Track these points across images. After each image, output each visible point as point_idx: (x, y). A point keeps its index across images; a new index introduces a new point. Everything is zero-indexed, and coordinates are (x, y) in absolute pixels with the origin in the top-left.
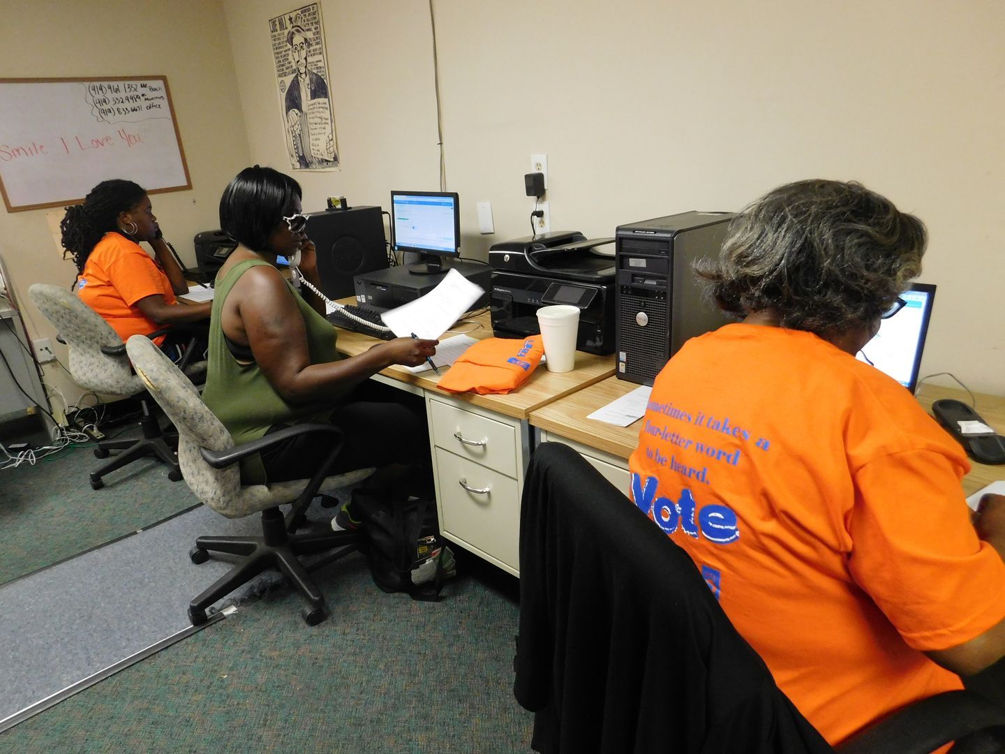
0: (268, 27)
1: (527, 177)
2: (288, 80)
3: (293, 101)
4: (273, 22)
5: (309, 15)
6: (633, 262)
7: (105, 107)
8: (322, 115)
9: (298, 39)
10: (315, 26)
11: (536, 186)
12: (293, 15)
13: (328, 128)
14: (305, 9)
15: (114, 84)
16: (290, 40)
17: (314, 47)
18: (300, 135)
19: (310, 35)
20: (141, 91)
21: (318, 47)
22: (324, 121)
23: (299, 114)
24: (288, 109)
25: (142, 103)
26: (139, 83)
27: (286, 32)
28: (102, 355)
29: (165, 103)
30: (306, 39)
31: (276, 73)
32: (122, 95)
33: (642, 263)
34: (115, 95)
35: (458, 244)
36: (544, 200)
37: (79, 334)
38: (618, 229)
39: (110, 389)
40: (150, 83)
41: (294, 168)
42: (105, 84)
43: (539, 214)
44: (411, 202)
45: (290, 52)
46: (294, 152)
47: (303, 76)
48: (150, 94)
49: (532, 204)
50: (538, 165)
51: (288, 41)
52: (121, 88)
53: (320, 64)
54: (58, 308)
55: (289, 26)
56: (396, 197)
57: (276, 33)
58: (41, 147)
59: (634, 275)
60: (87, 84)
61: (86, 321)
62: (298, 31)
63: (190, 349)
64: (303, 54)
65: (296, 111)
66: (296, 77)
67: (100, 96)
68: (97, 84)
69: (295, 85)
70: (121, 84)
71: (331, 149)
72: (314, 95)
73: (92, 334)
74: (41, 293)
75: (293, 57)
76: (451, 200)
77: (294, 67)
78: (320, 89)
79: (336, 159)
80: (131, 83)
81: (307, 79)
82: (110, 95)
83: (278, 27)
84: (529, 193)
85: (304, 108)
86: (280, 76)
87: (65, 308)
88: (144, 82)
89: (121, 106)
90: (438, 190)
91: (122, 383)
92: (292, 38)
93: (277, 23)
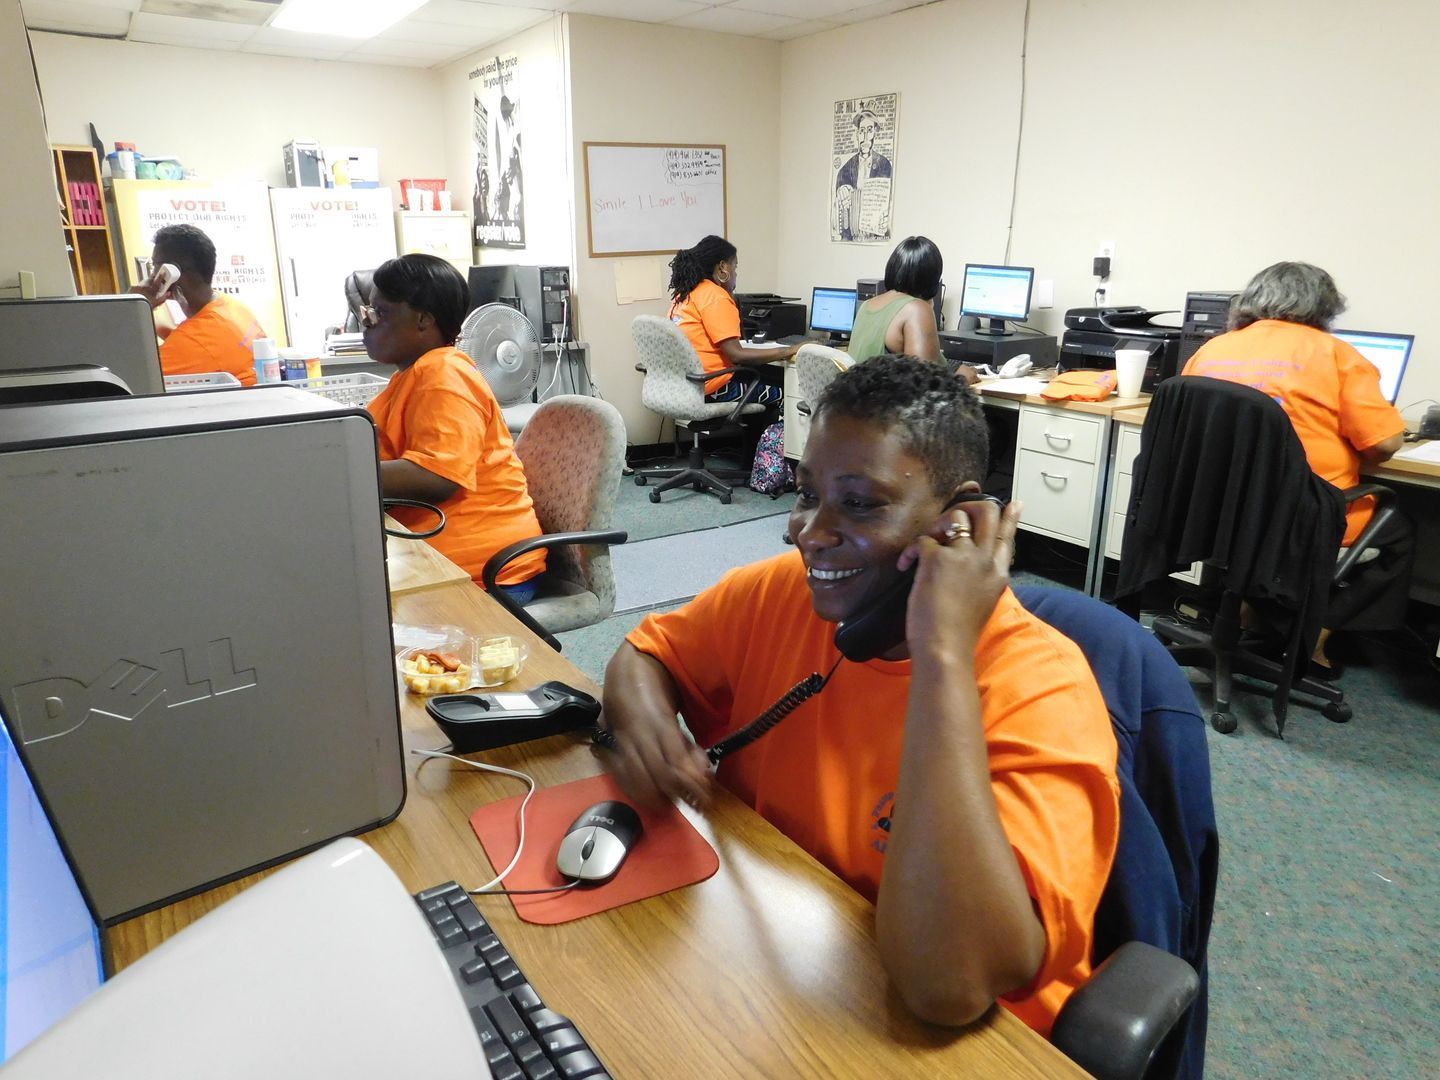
0: (834, 108)
1: (1097, 260)
2: (845, 159)
3: (848, 176)
4: (840, 105)
5: (885, 103)
6: (1197, 317)
7: (676, 171)
8: (881, 193)
9: (866, 122)
10: (890, 113)
11: (1102, 268)
12: (866, 101)
13: (885, 206)
14: (880, 98)
15: (685, 150)
16: (858, 122)
17: (885, 131)
18: (848, 210)
19: (881, 120)
20: (705, 157)
21: (889, 131)
22: (881, 199)
23: (852, 190)
24: (839, 184)
25: (703, 169)
26: (704, 150)
27: (854, 115)
28: (685, 380)
29: (720, 170)
30: (876, 124)
31: (832, 150)
32: (690, 160)
33: (1205, 317)
34: (685, 161)
35: (1027, 311)
36: (1107, 280)
37: (670, 360)
38: (1189, 294)
39: (686, 412)
40: (712, 151)
41: (833, 241)
42: (679, 150)
43: (1102, 292)
44: (987, 274)
45: (854, 133)
46: (837, 224)
47: (866, 156)
48: (711, 161)
49: (1096, 282)
50: (1107, 251)
51: (854, 122)
52: (690, 155)
53: (889, 147)
54: (663, 335)
55: (859, 110)
56: (969, 269)
57: (842, 115)
58: (624, 203)
59: (1197, 326)
60: (666, 149)
61: (683, 349)
62: (869, 116)
63: (751, 390)
64: (870, 136)
65: (849, 187)
66: (857, 156)
67: (673, 161)
68: (673, 150)
69: (854, 163)
70: (690, 151)
71: (885, 225)
72: (874, 174)
73: (684, 361)
74: (650, 323)
75: (856, 138)
76: (1028, 274)
77: (856, 146)
78: (883, 168)
79: (887, 234)
80: (698, 150)
81: (870, 160)
82: (681, 160)
83: (844, 109)
84: (1096, 273)
85: (859, 185)
86: (836, 153)
87: (669, 335)
88: (707, 150)
89: (687, 170)
90: (1003, 265)
91: (697, 408)
92: (859, 121)
93: (845, 105)
